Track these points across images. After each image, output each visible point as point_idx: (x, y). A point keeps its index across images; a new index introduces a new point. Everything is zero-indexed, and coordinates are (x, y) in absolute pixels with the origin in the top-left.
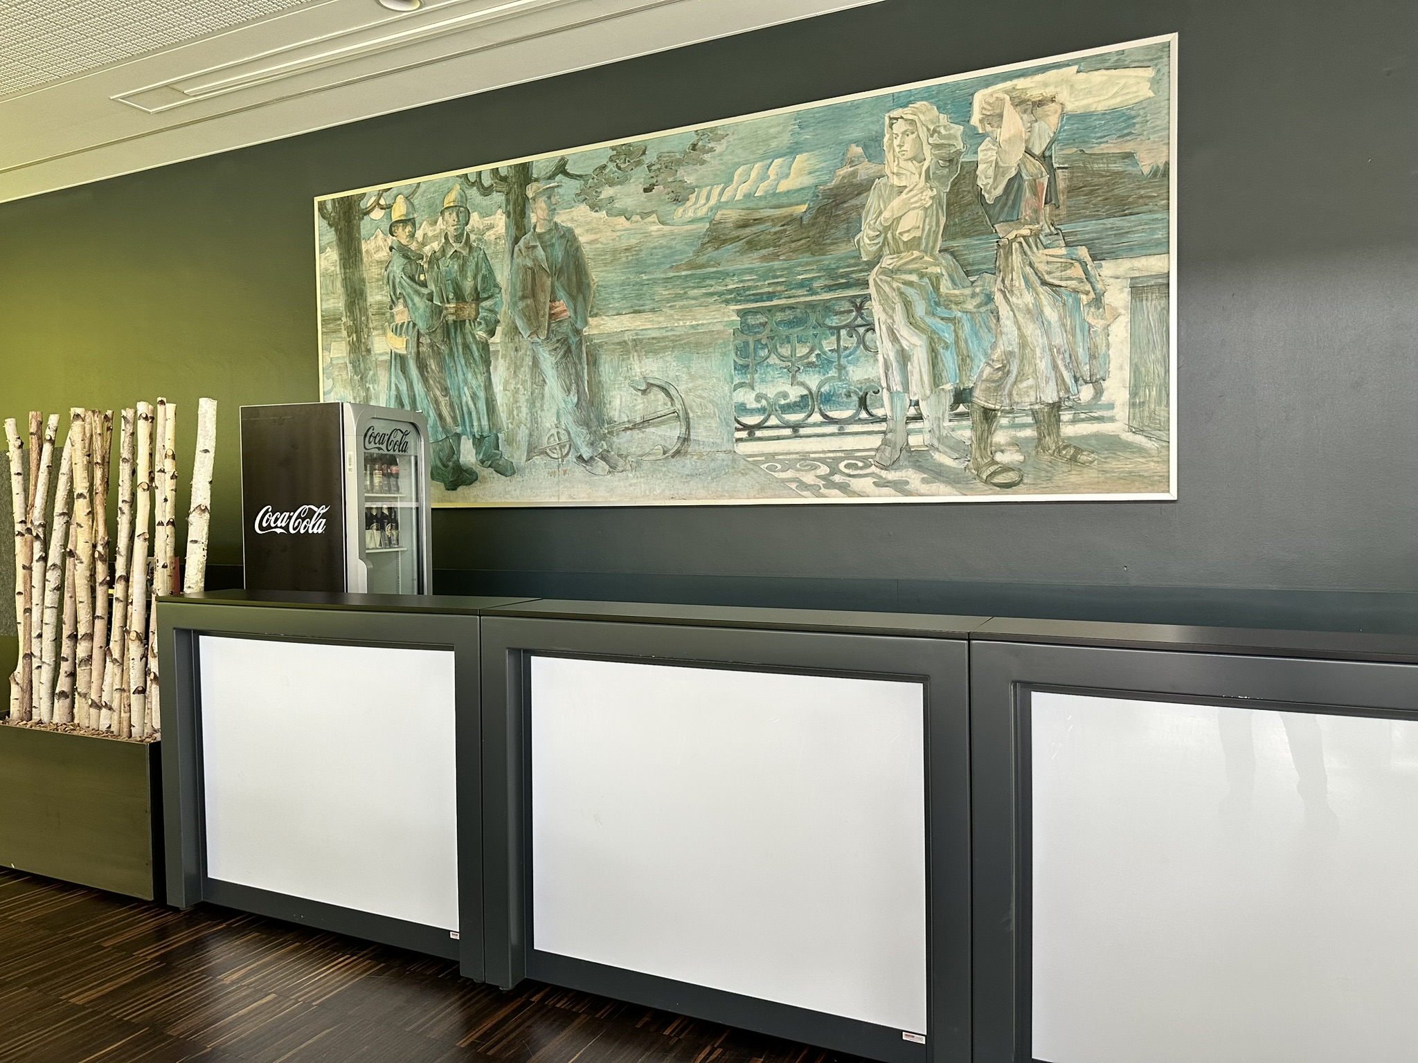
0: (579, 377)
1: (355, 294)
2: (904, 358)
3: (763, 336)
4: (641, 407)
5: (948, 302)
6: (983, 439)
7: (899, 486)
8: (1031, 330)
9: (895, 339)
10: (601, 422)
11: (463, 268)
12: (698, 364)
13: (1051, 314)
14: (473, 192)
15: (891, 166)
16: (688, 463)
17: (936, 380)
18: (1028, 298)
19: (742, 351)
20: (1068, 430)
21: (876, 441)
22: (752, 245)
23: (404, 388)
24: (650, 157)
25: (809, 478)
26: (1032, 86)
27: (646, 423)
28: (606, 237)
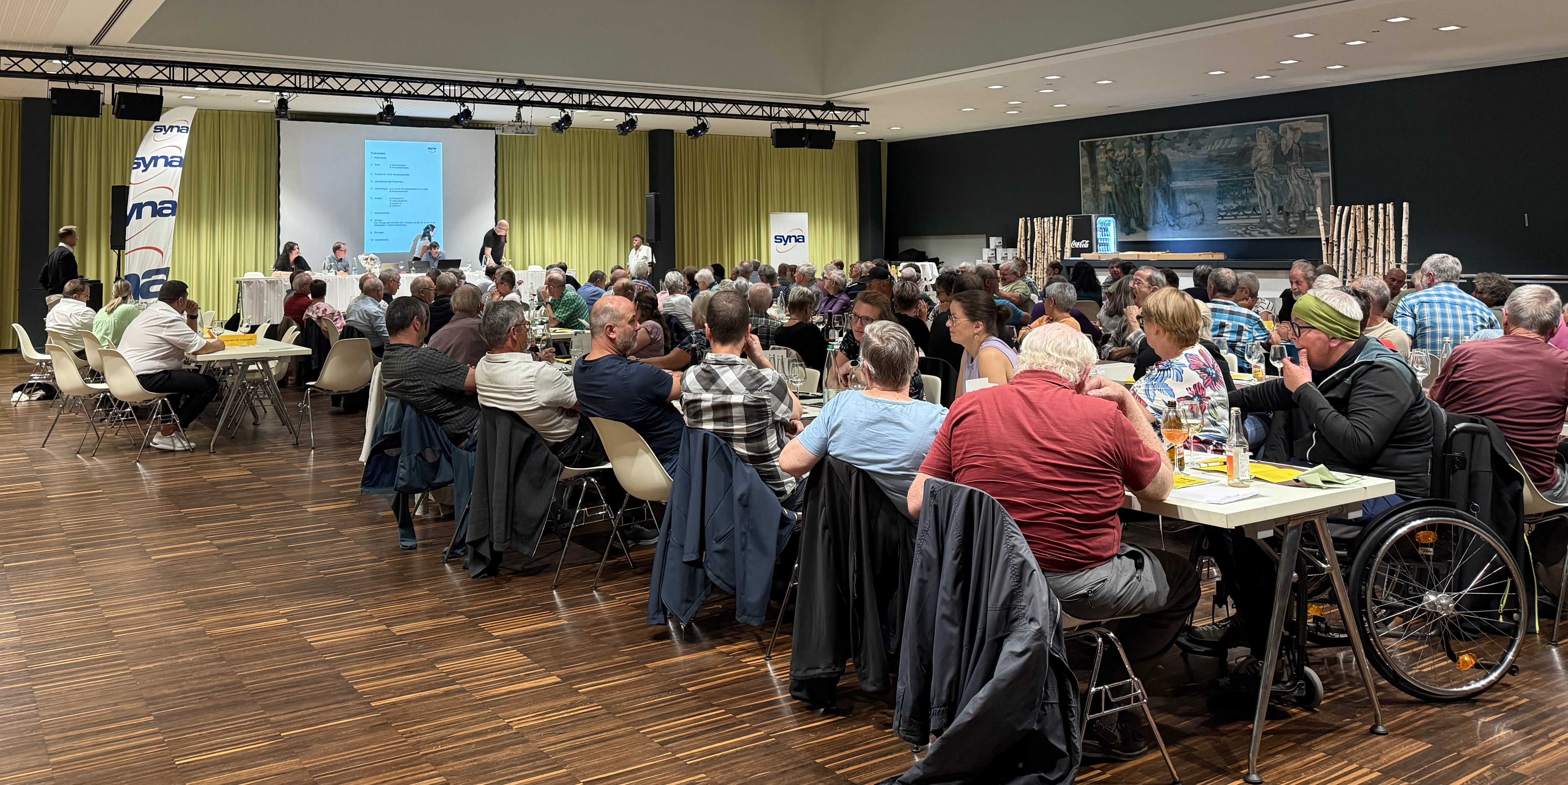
0: (1169, 200)
1: (1093, 172)
2: (1265, 197)
5: (1275, 182)
6: (1287, 221)
7: (1265, 234)
8: (1297, 190)
9: (1262, 191)
10: (1176, 214)
11: (1131, 165)
12: (1206, 197)
13: (1302, 186)
14: (1134, 143)
15: (1258, 143)
16: (1204, 227)
17: (1274, 203)
18: (1296, 182)
19: (1219, 193)
20: (1307, 219)
21: (1258, 221)
23: (1112, 202)
24: (1190, 135)
25: (1240, 231)
26: (1294, 125)
27: (1190, 214)
28: (1177, 158)
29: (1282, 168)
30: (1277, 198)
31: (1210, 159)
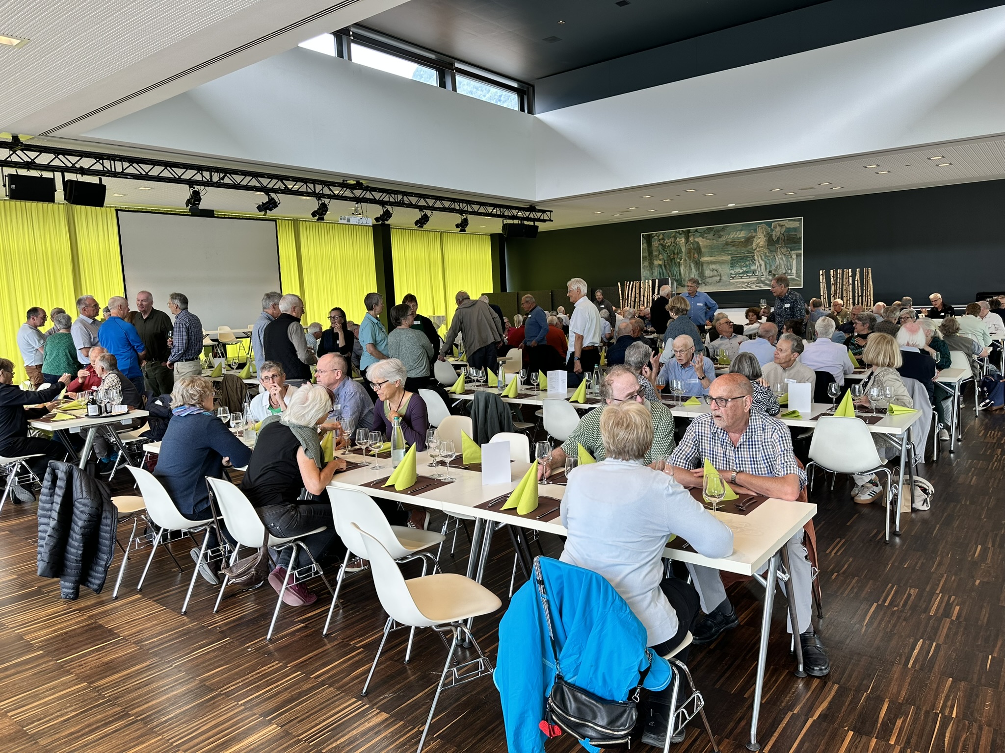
0: (699, 269)
1: (650, 253)
2: (761, 265)
3: (736, 261)
4: (712, 274)
5: (768, 256)
7: (760, 287)
8: (781, 261)
9: (759, 262)
10: (703, 276)
11: (675, 248)
12: (723, 266)
13: (784, 259)
14: (678, 234)
15: (758, 234)
16: (721, 284)
17: (766, 269)
18: (781, 256)
19: (732, 264)
21: (756, 279)
22: (734, 246)
23: (661, 271)
24: (714, 230)
25: (744, 286)
26: (782, 223)
27: (712, 277)
28: (705, 243)
29: (773, 248)
30: (768, 266)
31: (727, 244)
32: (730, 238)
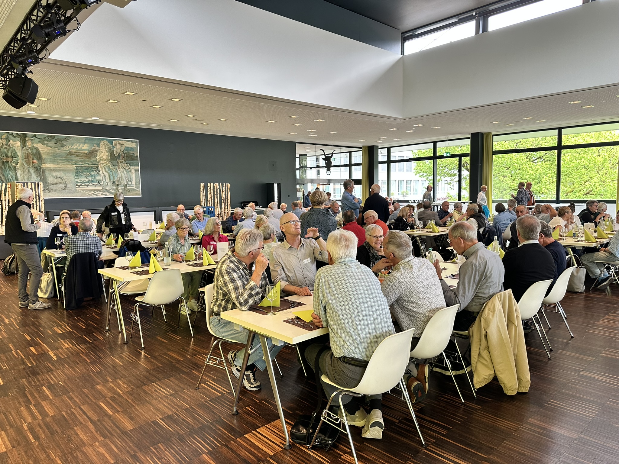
2: (105, 176)
3: (81, 171)
4: (55, 181)
5: (111, 169)
6: (117, 188)
7: (105, 195)
8: (123, 174)
9: (103, 173)
11: (8, 151)
12: (67, 174)
14: (10, 136)
15: (101, 149)
17: (110, 180)
18: (122, 170)
19: (77, 173)
20: (128, 188)
21: (101, 188)
22: (78, 156)
24: (56, 138)
25: (90, 194)
26: (121, 142)
27: (56, 184)
28: (46, 150)
29: (115, 163)
30: (112, 177)
31: (70, 154)
32: (73, 149)
